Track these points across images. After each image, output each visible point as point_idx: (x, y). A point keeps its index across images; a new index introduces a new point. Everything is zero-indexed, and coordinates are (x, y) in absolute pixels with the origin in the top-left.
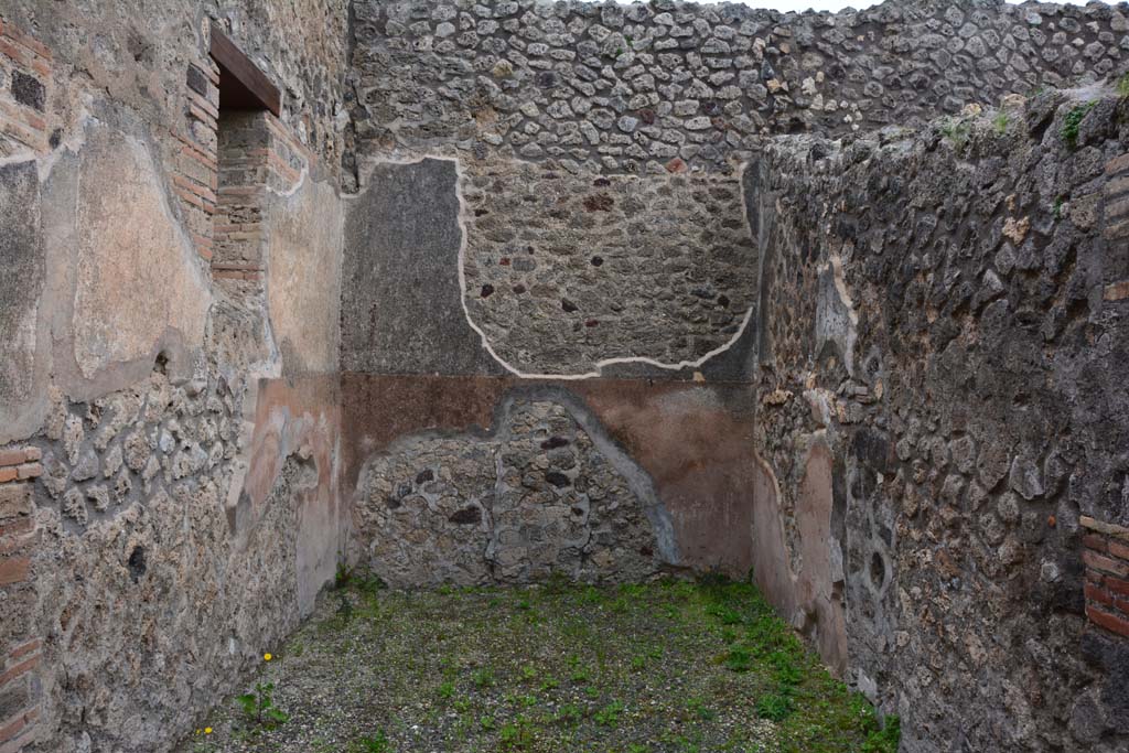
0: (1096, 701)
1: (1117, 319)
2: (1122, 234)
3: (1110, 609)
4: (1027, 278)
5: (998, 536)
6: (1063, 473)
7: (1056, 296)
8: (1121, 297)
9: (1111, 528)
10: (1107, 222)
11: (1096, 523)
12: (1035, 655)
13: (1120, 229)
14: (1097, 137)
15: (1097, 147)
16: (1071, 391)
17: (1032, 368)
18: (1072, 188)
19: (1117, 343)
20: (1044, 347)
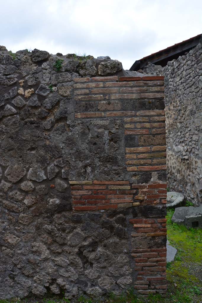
0: (80, 232)
1: (82, 123)
2: (83, 99)
3: (84, 204)
4: (32, 109)
5: (22, 197)
6: (58, 170)
7: (48, 115)
8: (83, 117)
9: (84, 182)
10: (76, 95)
11: (77, 182)
12: (50, 229)
13: (82, 98)
14: (70, 70)
15: (69, 73)
16: (60, 145)
17: (38, 139)
18: (58, 83)
19: (82, 130)
20: (44, 131)
